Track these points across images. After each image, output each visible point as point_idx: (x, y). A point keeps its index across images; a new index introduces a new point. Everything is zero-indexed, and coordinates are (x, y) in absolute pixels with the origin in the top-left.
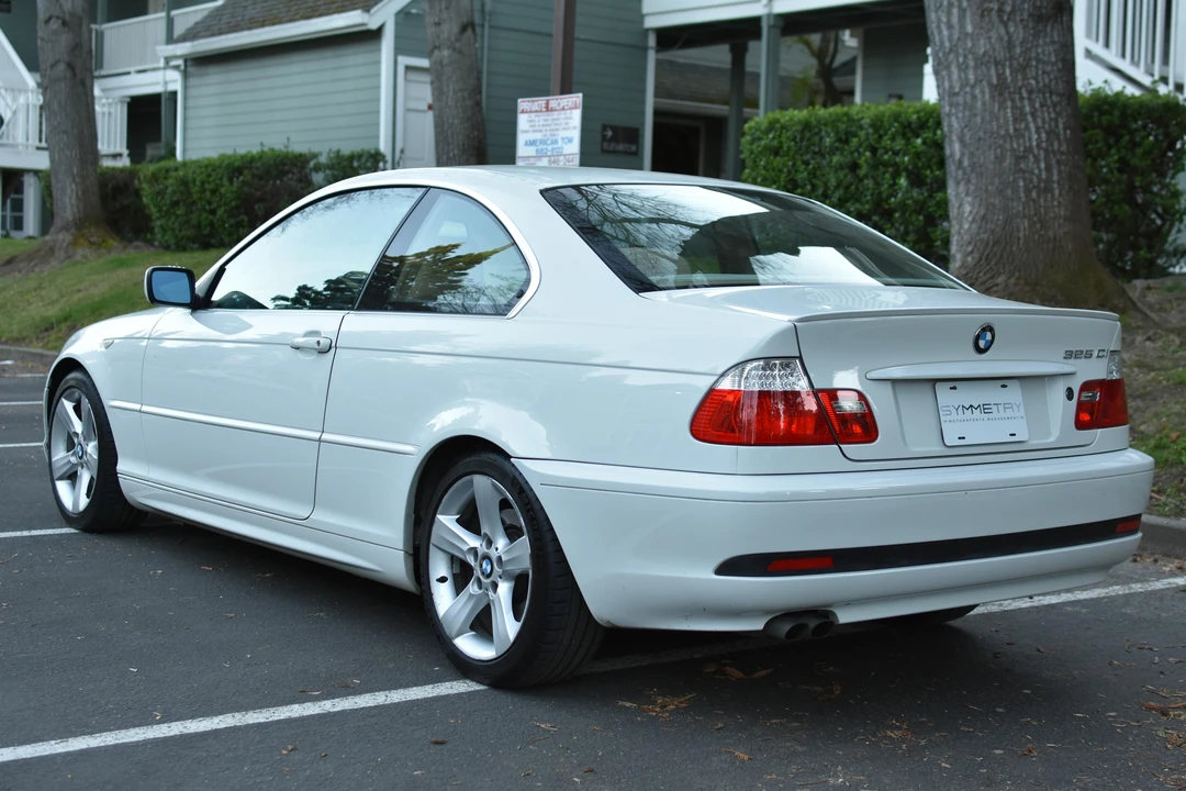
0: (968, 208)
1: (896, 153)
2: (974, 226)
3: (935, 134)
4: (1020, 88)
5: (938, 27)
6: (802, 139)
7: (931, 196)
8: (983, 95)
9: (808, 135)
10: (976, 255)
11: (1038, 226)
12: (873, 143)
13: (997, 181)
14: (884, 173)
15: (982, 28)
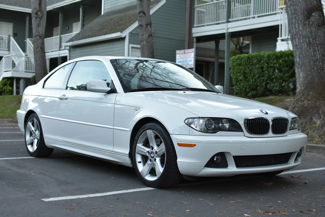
0: (301, 75)
1: (274, 64)
2: (303, 79)
3: (285, 58)
4: (314, 44)
5: (292, 29)
6: (247, 61)
7: (284, 75)
8: (305, 46)
9: (249, 60)
10: (304, 87)
11: (320, 79)
12: (267, 61)
13: (309, 68)
14: (271, 69)
15: (304, 28)
